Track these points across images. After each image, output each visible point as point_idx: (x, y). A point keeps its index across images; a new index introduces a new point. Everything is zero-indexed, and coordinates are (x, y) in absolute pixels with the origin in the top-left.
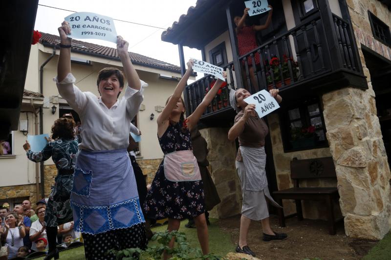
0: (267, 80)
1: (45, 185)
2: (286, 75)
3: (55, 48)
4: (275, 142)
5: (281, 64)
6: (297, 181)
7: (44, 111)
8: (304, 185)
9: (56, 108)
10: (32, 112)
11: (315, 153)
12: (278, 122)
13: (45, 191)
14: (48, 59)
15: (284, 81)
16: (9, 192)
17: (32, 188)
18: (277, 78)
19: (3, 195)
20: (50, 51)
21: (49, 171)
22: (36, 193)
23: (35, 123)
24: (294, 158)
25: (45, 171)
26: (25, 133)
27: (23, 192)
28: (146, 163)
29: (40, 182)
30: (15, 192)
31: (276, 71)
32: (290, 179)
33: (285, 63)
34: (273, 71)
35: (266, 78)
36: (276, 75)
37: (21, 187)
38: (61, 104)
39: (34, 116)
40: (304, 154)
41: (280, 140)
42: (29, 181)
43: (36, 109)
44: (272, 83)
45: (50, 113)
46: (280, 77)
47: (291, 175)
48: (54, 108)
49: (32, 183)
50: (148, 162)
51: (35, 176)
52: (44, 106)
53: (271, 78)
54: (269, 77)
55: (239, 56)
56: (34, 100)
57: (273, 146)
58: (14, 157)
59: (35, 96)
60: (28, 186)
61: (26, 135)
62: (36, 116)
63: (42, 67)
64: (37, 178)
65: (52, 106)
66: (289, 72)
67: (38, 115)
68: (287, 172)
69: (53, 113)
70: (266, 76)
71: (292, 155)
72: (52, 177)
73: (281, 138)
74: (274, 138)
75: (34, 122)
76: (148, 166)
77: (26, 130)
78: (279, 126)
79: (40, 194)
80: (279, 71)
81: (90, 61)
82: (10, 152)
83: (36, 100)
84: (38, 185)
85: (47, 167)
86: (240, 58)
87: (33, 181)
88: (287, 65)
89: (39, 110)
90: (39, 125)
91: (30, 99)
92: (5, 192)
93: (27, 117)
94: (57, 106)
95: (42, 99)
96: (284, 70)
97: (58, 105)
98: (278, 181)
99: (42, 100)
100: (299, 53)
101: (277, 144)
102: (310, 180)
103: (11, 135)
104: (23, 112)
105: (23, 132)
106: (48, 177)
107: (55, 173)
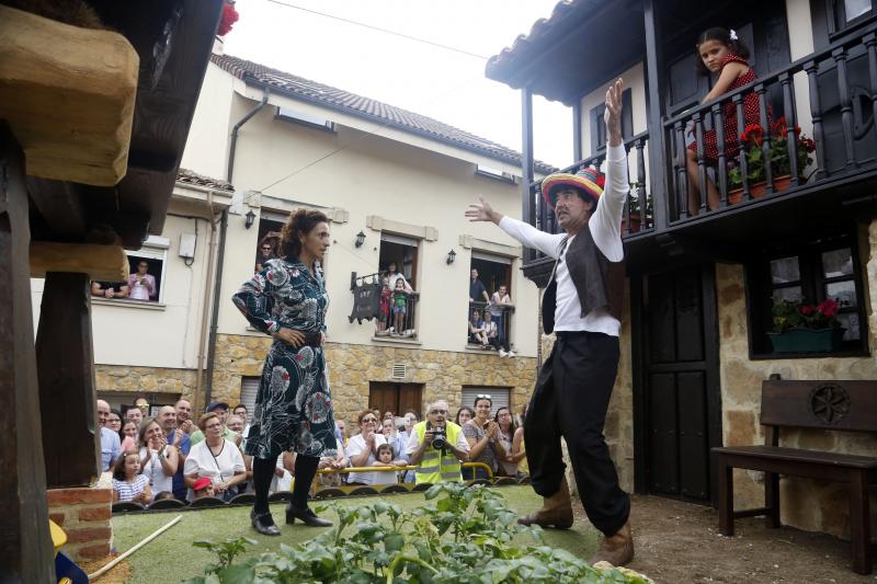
0: (728, 178)
1: (214, 375)
2: (779, 168)
3: (267, 89)
4: (728, 333)
5: (769, 140)
6: (775, 431)
7: (230, 219)
8: (793, 443)
9: (254, 216)
10: (207, 220)
11: (830, 369)
12: (741, 284)
13: (213, 388)
14: (251, 111)
15: (773, 182)
16: (145, 379)
17: (189, 378)
18: (755, 174)
19: (134, 383)
20: (257, 95)
21: (226, 347)
22: (196, 388)
23: (210, 244)
24: (772, 376)
25: (217, 345)
26: (189, 262)
27: (171, 385)
28: (426, 356)
29: (205, 367)
30: (155, 380)
31: (755, 157)
32: (757, 425)
33: (780, 139)
34: (747, 158)
35: (727, 173)
36: (751, 167)
37: (167, 373)
38: (264, 210)
39: (210, 227)
40: (800, 368)
41: (742, 327)
42: (184, 362)
43: (216, 214)
44: (740, 185)
45: (243, 225)
46: (764, 171)
47: (762, 415)
48: (250, 215)
49: (189, 366)
50: (432, 355)
51: (197, 354)
52: (231, 210)
53: (739, 174)
54: (734, 172)
55: (666, 119)
56: (214, 194)
57: (722, 340)
58: (162, 308)
59: (217, 186)
60: (179, 374)
61: (189, 266)
62: (214, 229)
63: (236, 128)
64: (200, 358)
65: (247, 210)
66: (787, 161)
67: (218, 227)
68: (752, 407)
69: (248, 225)
70: (727, 169)
71: (769, 367)
72: (229, 360)
73: (745, 322)
74: (729, 323)
75: (208, 241)
76: (430, 366)
77: (191, 255)
78: (744, 296)
79: (203, 394)
80: (762, 157)
81: (333, 123)
82: (155, 298)
83: (219, 195)
84: (200, 372)
85: (222, 338)
86: (667, 123)
87: (192, 363)
88: (784, 144)
89: (220, 216)
90: (216, 249)
91: (207, 192)
92: (137, 378)
93: (196, 230)
94: (257, 213)
95: (229, 193)
96: (774, 156)
97: (259, 211)
98: (726, 427)
99: (231, 197)
100: (821, 116)
101: (733, 337)
102: (808, 431)
103: (161, 262)
104: (190, 218)
105: (186, 258)
106: (223, 358)
107: (236, 353)
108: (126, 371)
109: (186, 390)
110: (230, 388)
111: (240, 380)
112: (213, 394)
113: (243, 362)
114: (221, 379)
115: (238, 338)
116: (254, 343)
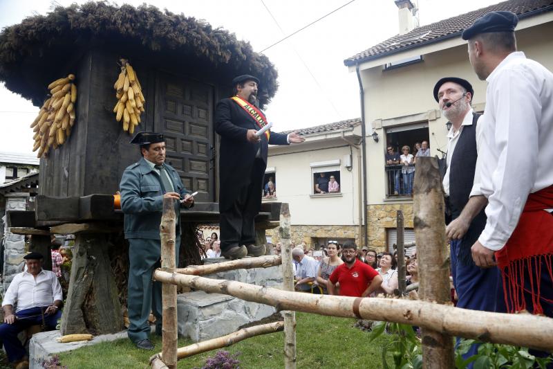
7: (367, 140)
9: (378, 134)
16: (338, 231)
17: (358, 230)
21: (374, 212)
22: (361, 235)
26: (350, 169)
27: (350, 233)
29: (363, 224)
30: (343, 232)
37: (347, 228)
38: (386, 129)
42: (354, 221)
43: (358, 140)
48: (374, 135)
51: (358, 217)
52: (367, 134)
56: (342, 132)
58: (342, 195)
60: (353, 228)
61: (350, 171)
62: (359, 149)
63: (361, 89)
64: (361, 219)
65: (374, 132)
69: (377, 140)
72: (377, 219)
75: (357, 155)
77: (350, 165)
81: (422, 56)
82: (339, 190)
83: (346, 131)
84: (362, 226)
85: (372, 207)
87: (357, 223)
89: (361, 140)
90: (362, 159)
91: (340, 132)
93: (351, 151)
94: (381, 132)
97: (381, 130)
103: (339, 172)
104: (348, 146)
105: (348, 167)
106: (373, 219)
107: (379, 214)
108: (330, 228)
109: (357, 237)
110: (379, 235)
111: (383, 230)
112: (370, 239)
113: (384, 220)
114: (373, 230)
115: (380, 206)
116: (389, 208)
